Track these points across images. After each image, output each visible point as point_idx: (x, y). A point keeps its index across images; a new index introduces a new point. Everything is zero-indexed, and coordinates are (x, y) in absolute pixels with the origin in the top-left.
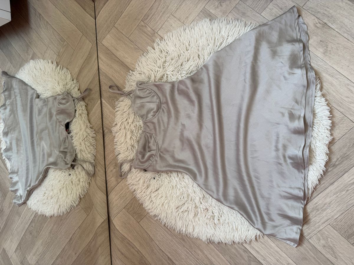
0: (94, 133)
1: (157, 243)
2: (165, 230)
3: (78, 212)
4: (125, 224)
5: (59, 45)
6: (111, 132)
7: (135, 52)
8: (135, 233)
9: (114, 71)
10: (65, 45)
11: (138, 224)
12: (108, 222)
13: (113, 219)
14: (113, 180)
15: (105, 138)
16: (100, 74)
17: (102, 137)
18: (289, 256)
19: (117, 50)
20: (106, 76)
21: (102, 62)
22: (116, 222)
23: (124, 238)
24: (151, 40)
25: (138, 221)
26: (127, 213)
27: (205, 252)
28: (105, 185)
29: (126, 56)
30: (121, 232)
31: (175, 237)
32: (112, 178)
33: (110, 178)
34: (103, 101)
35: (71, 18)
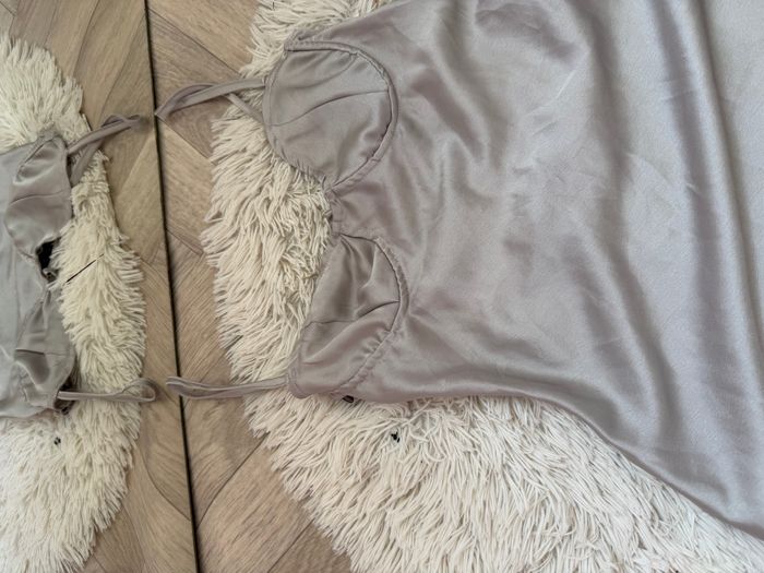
0: (134, 268)
6: (201, 253)
14: (214, 456)
15: (179, 281)
16: (153, 31)
17: (166, 279)
20: (178, 33)
28: (185, 476)
32: (209, 444)
33: (202, 449)
34: (167, 132)
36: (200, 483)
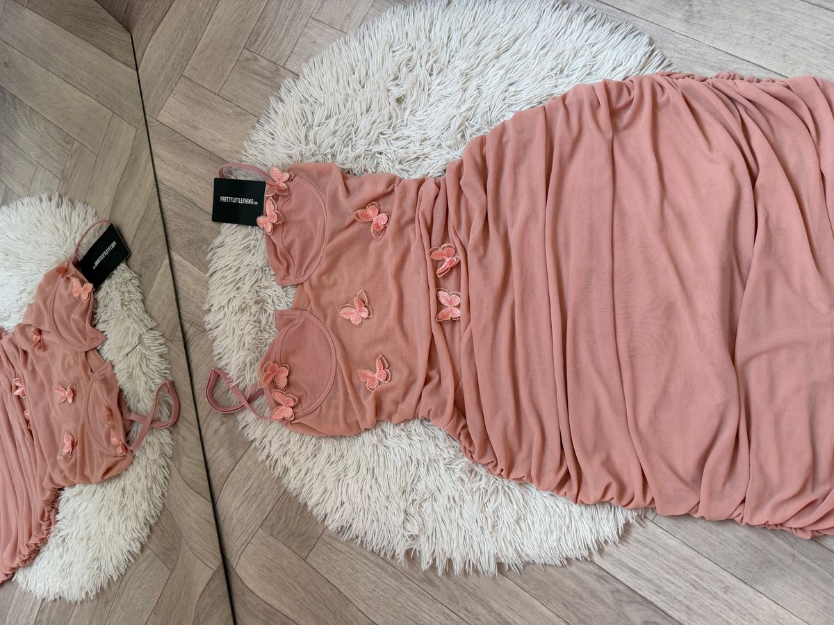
0: (161, 345)
1: (362, 606)
2: (377, 565)
3: (146, 570)
4: (269, 570)
5: (61, 153)
6: (204, 331)
7: (238, 123)
8: (299, 592)
9: (193, 180)
10: (76, 151)
11: (303, 563)
12: (224, 577)
13: (236, 562)
14: (222, 457)
15: (191, 350)
16: (162, 194)
17: (183, 350)
18: (723, 566)
19: (195, 128)
20: (177, 195)
21: (163, 164)
22: (244, 569)
23: (272, 610)
24: (271, 86)
25: (304, 555)
26: (271, 539)
27: (495, 605)
28: (205, 474)
29: (219, 136)
30: (260, 594)
31: (406, 580)
32: (218, 450)
33: (215, 453)
34: (176, 257)
35: (83, 84)
36: (215, 476)
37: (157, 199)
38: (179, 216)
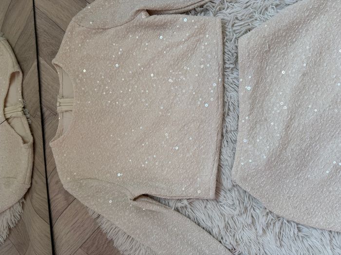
9: (59, 9)
15: (46, 125)
16: (37, 16)
28: (47, 207)
34: (42, 61)
36: (54, 210)
37: (33, 19)
38: (47, 33)
